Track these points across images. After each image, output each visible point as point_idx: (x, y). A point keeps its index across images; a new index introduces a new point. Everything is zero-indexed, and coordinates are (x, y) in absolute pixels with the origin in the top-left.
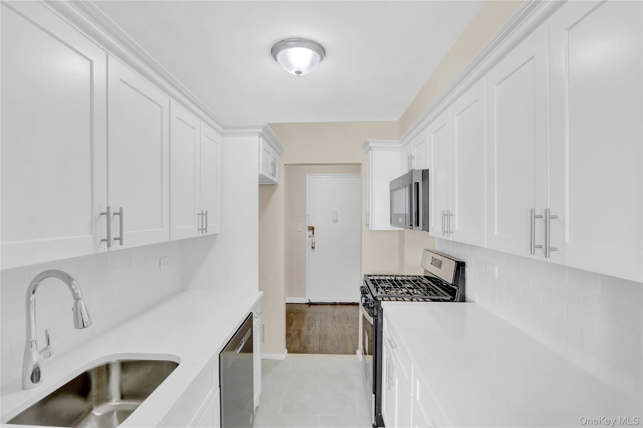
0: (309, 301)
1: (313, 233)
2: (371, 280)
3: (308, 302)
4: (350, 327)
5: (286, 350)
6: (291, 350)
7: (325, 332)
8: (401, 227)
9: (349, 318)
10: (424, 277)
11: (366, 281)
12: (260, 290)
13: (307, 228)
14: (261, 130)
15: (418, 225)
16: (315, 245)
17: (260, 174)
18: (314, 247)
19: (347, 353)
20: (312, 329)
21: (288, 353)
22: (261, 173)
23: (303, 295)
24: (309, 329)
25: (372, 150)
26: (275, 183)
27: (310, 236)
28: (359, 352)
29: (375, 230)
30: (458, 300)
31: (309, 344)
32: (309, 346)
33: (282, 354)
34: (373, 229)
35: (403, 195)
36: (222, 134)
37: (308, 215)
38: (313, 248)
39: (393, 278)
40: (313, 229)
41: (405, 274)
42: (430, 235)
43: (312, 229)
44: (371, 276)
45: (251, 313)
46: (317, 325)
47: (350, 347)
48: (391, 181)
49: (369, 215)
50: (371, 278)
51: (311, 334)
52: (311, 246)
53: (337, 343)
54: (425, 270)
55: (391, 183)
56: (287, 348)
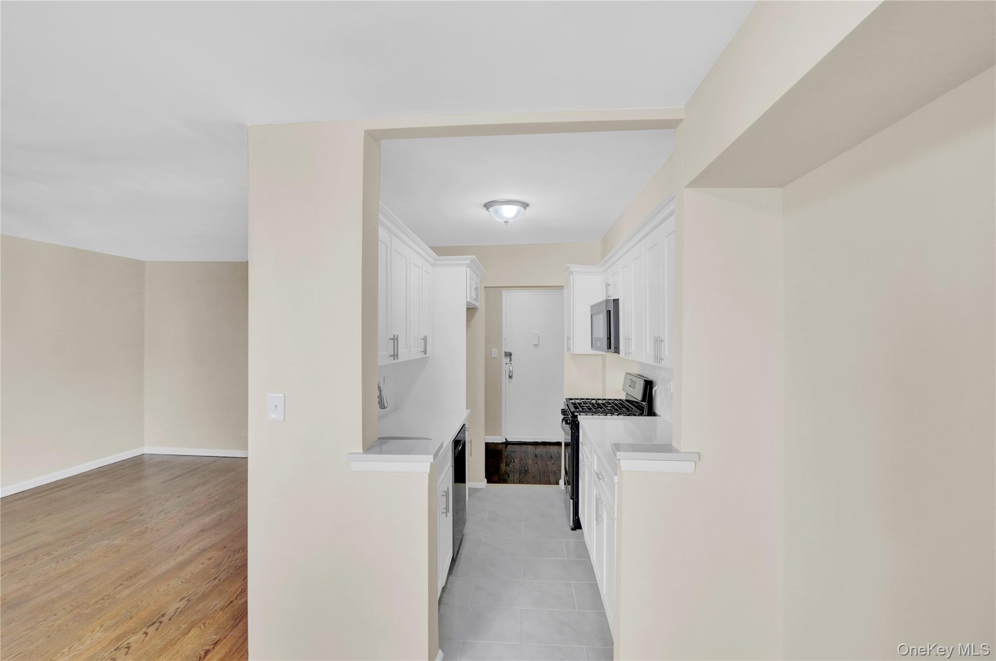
0: (506, 440)
1: (511, 360)
2: (572, 403)
3: (504, 441)
4: (554, 464)
5: (486, 480)
6: (490, 481)
7: (526, 469)
8: (603, 351)
9: (553, 457)
10: (626, 400)
11: (567, 405)
12: (467, 408)
13: (503, 354)
14: (468, 262)
15: (610, 348)
16: (512, 374)
17: (469, 302)
18: (512, 376)
19: (549, 483)
20: (511, 466)
21: (488, 483)
22: (468, 300)
23: (499, 434)
24: (507, 465)
25: (573, 274)
26: (475, 307)
27: (507, 364)
28: (562, 482)
29: (577, 353)
30: (646, 414)
31: (509, 477)
32: (508, 479)
33: (483, 483)
34: (574, 353)
35: (602, 319)
36: (433, 265)
37: (505, 339)
38: (510, 377)
39: (594, 401)
40: (511, 356)
41: (606, 398)
42: (621, 356)
43: (509, 355)
44: (572, 399)
45: (464, 424)
46: (516, 462)
47: (552, 479)
48: (592, 304)
49: (570, 339)
50: (573, 401)
51: (511, 470)
52: (508, 375)
53: (538, 477)
54: (627, 394)
55: (592, 307)
56: (486, 477)
